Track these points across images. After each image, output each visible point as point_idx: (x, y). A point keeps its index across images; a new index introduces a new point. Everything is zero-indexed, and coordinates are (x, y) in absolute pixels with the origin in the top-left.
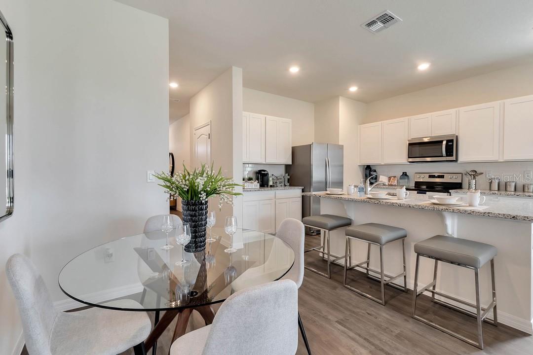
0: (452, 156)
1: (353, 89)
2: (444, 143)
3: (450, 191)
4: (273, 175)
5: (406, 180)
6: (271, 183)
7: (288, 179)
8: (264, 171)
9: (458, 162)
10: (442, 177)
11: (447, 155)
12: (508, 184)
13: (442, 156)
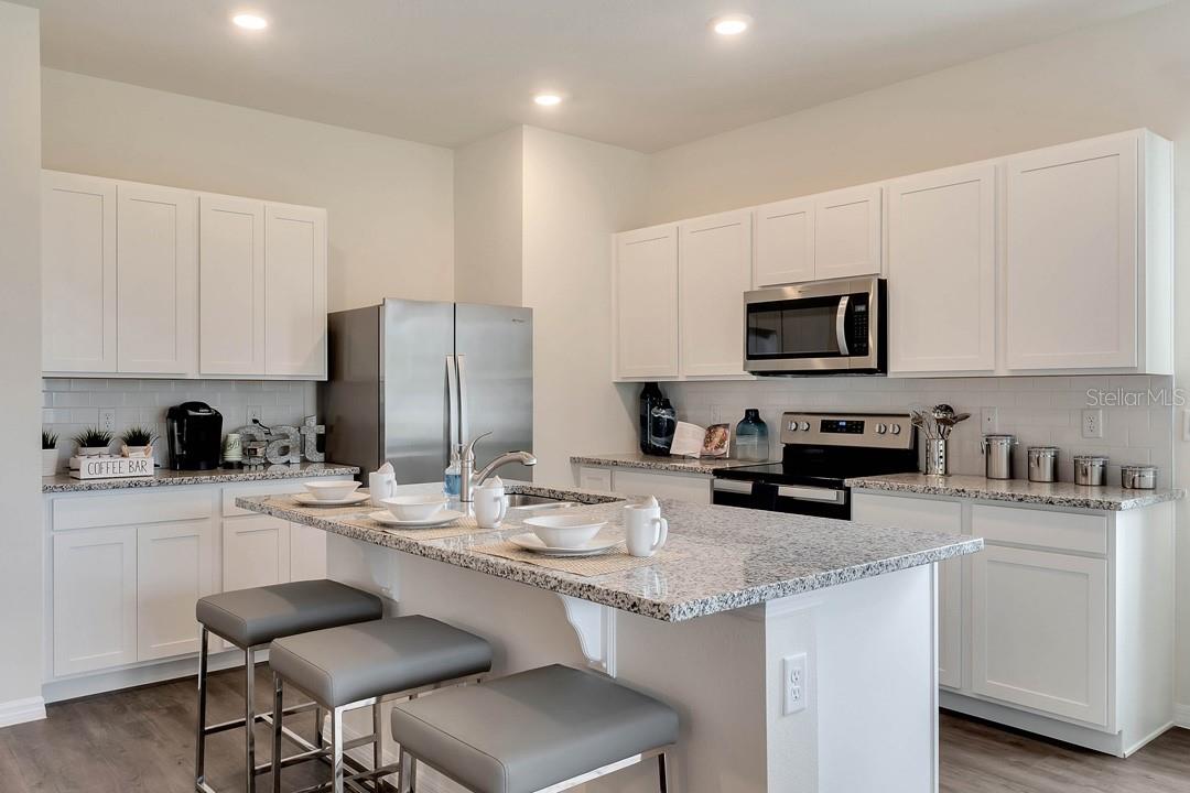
0: (864, 352)
1: (548, 100)
2: (844, 303)
3: (847, 482)
4: (255, 421)
5: (755, 440)
6: (234, 454)
7: (319, 437)
8: (197, 406)
9: (890, 375)
10: (857, 428)
11: (853, 352)
12: (1034, 455)
13: (838, 354)
